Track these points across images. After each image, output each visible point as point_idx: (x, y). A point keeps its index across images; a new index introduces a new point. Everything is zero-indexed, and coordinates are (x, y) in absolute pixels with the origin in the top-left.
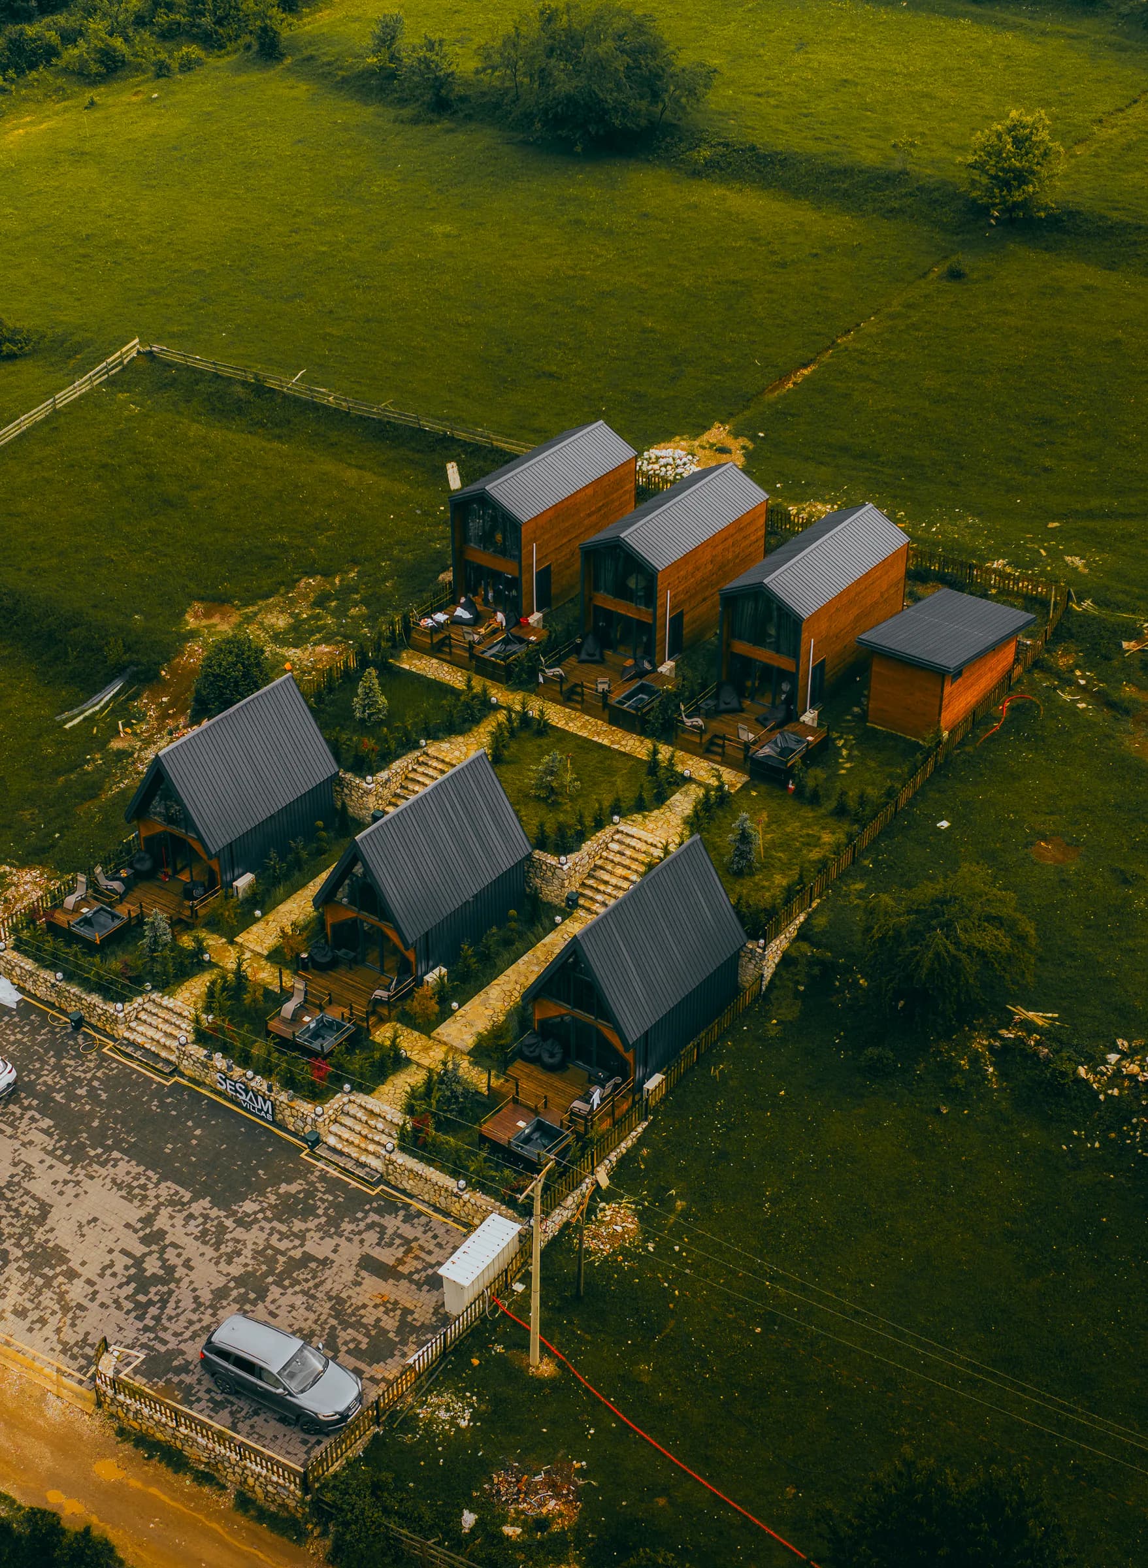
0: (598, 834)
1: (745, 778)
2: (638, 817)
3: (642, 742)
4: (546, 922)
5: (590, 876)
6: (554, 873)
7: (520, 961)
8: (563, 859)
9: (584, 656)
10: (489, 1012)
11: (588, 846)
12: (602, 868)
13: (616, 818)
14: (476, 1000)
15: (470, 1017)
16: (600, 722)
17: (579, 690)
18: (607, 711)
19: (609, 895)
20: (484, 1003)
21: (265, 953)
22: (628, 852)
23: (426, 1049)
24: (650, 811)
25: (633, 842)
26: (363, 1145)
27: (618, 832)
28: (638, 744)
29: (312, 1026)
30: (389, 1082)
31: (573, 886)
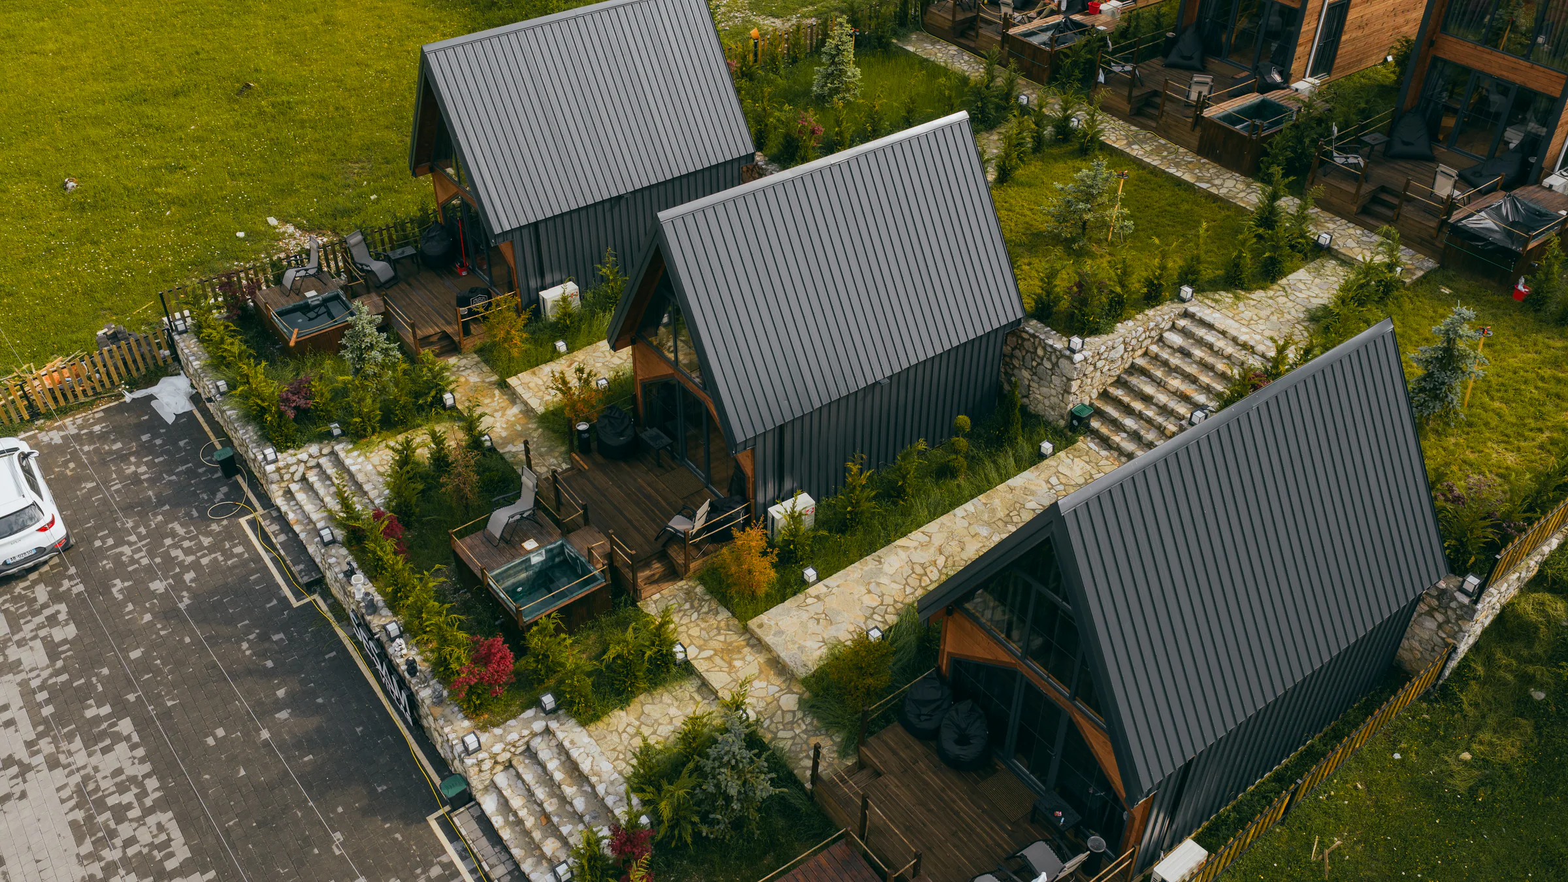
0: (1150, 312)
1: (1430, 264)
2: (1227, 297)
3: (1248, 186)
4: (1026, 449)
5: (1119, 382)
6: (1055, 365)
7: (959, 511)
8: (1076, 341)
9: (1173, 58)
10: (872, 601)
11: (1125, 329)
12: (1143, 372)
13: (1186, 291)
14: (855, 571)
15: (832, 603)
16: (1182, 150)
17: (1158, 100)
18: (1198, 132)
19: (1149, 421)
20: (867, 582)
21: (541, 410)
22: (1198, 353)
23: (728, 652)
24: (1249, 290)
25: (1210, 337)
26: (537, 835)
27: (1186, 315)
28: (1241, 186)
29: (536, 559)
30: (635, 706)
31: (1083, 394)
